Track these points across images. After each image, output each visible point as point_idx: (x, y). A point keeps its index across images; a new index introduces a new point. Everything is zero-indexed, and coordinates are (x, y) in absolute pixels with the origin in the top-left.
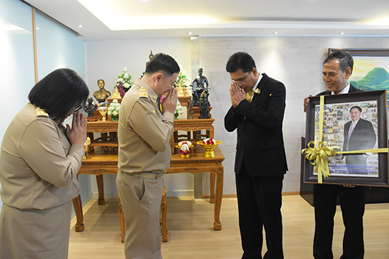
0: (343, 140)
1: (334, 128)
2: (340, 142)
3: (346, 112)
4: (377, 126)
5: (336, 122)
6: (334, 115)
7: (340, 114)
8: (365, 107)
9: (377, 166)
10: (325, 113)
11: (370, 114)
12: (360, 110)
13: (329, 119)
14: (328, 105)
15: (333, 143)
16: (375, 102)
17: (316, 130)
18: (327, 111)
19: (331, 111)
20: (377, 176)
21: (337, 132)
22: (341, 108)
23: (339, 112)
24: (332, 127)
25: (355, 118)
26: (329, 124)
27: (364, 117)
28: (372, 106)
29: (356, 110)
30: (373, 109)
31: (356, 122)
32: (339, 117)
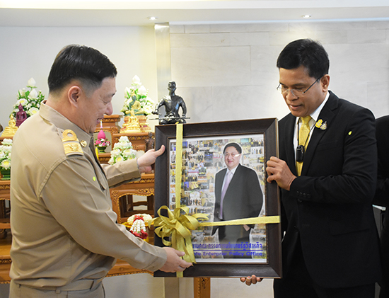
0: (214, 202)
1: (200, 180)
2: (210, 205)
3: (218, 153)
4: (264, 178)
5: (203, 170)
6: (199, 158)
7: (209, 155)
8: (245, 145)
9: (264, 244)
10: (186, 155)
11: (254, 157)
12: (239, 150)
13: (192, 165)
14: (189, 141)
15: (199, 207)
16: (260, 138)
17: (171, 183)
18: (189, 150)
19: (195, 150)
20: (264, 261)
21: (204, 188)
22: (211, 145)
23: (207, 152)
24: (196, 180)
25: (231, 164)
26: (192, 173)
27: (245, 162)
28: (256, 144)
29: (233, 149)
30: (259, 148)
31: (234, 171)
32: (207, 161)
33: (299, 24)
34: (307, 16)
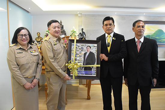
0: (83, 60)
1: (80, 55)
2: (82, 61)
3: (85, 48)
4: (96, 55)
5: (81, 52)
6: (80, 49)
7: (82, 48)
8: (92, 46)
9: (96, 71)
10: (76, 47)
11: (94, 50)
12: (90, 48)
13: (78, 50)
14: (78, 44)
15: (79, 61)
16: (96, 45)
17: (72, 55)
18: (77, 46)
19: (79, 47)
20: (95, 76)
21: (81, 57)
22: (83, 46)
23: (82, 47)
24: (79, 54)
25: (88, 51)
26: (78, 53)
27: (92, 51)
28: (95, 47)
29: (89, 47)
30: (95, 48)
31: (89, 53)
32: (82, 50)
33: (114, 15)
34: (116, 13)
